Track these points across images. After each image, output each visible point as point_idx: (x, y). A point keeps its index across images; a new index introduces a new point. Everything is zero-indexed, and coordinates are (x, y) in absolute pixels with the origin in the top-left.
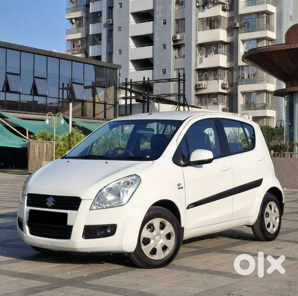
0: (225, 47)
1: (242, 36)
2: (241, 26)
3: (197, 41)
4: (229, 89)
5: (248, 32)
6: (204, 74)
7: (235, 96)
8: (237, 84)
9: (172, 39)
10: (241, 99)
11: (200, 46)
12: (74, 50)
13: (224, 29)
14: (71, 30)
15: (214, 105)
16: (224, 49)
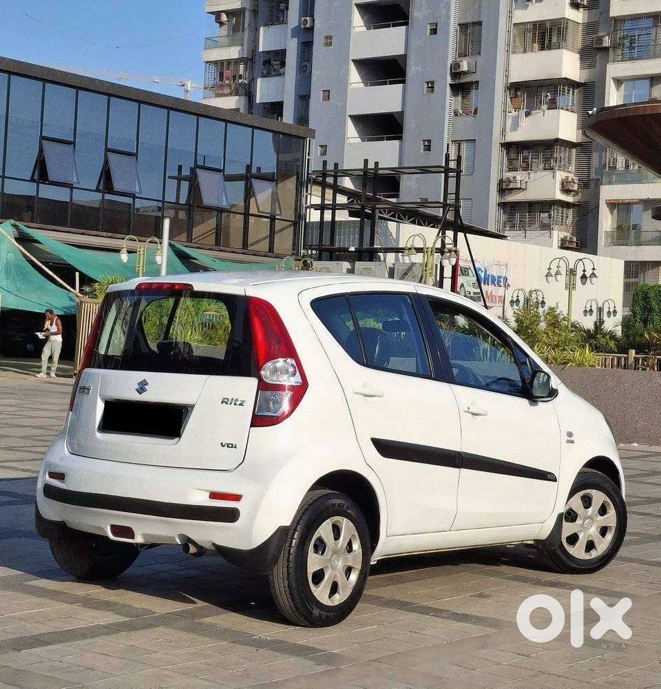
0: (575, 94)
1: (616, 69)
2: (615, 46)
3: (507, 77)
4: (580, 194)
5: (630, 60)
6: (521, 157)
7: (592, 210)
8: (598, 183)
9: (449, 70)
10: (606, 218)
11: (516, 89)
12: (221, 87)
13: (573, 51)
14: (217, 39)
15: (541, 230)
16: (572, 97)
